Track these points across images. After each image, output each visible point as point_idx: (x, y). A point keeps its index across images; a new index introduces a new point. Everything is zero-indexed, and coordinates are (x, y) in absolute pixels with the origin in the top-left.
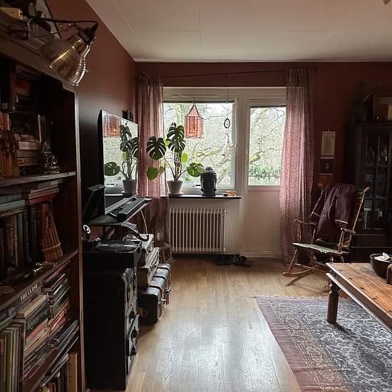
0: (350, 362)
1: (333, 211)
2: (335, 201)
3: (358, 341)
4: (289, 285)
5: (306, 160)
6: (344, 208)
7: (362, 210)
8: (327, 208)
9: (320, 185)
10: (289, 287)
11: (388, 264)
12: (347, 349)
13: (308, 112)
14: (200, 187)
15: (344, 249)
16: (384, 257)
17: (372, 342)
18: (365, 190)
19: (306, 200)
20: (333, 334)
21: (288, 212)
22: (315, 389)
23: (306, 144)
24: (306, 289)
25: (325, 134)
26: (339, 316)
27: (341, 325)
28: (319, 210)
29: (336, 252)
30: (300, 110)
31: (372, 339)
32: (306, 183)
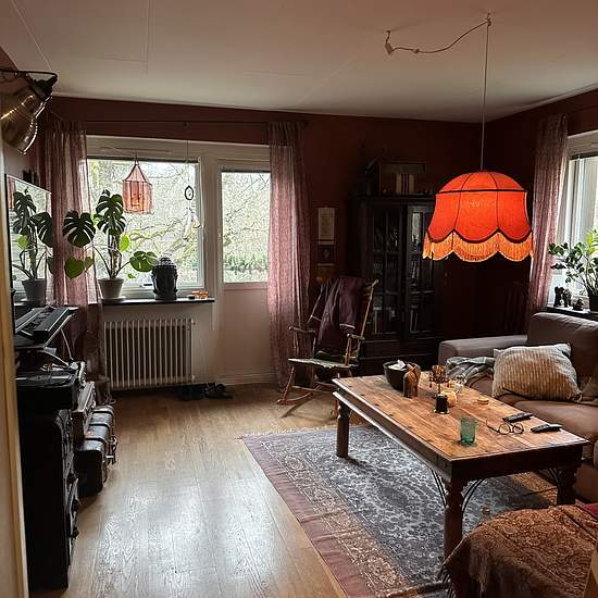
0: (367, 500)
1: (337, 312)
2: (338, 300)
3: (376, 475)
4: (285, 416)
5: (300, 246)
6: (349, 308)
7: (371, 309)
8: (329, 309)
9: (319, 279)
10: (286, 419)
11: (404, 372)
12: (363, 486)
13: (299, 181)
14: (152, 288)
15: (352, 362)
16: (399, 366)
17: (391, 473)
18: (373, 284)
19: (302, 301)
20: (345, 471)
21: (280, 316)
22: (328, 539)
23: (298, 223)
24: (307, 419)
25: (321, 211)
26: (350, 448)
27: (354, 457)
28: (320, 313)
29: (342, 366)
30: (289, 178)
31: (391, 469)
32: (302, 278)
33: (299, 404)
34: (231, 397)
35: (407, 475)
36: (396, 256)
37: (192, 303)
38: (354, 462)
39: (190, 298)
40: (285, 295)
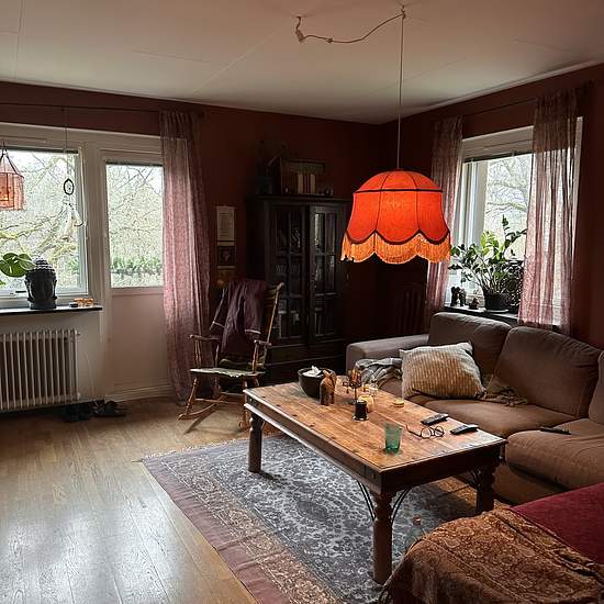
0: (287, 518)
1: (241, 318)
2: (242, 306)
3: (291, 488)
5: (198, 247)
6: (254, 313)
7: (276, 312)
8: (232, 314)
9: (221, 282)
12: (280, 502)
13: (195, 177)
14: (27, 295)
15: (259, 369)
16: (314, 372)
17: (307, 485)
18: (278, 287)
20: (259, 487)
22: (250, 566)
23: (196, 222)
25: (220, 210)
26: (263, 461)
27: (267, 471)
29: (250, 374)
30: (184, 173)
31: (307, 481)
32: (201, 282)
33: (202, 417)
34: (124, 415)
35: (324, 485)
36: (300, 257)
37: (75, 311)
38: (268, 477)
39: (72, 306)
40: (182, 300)
